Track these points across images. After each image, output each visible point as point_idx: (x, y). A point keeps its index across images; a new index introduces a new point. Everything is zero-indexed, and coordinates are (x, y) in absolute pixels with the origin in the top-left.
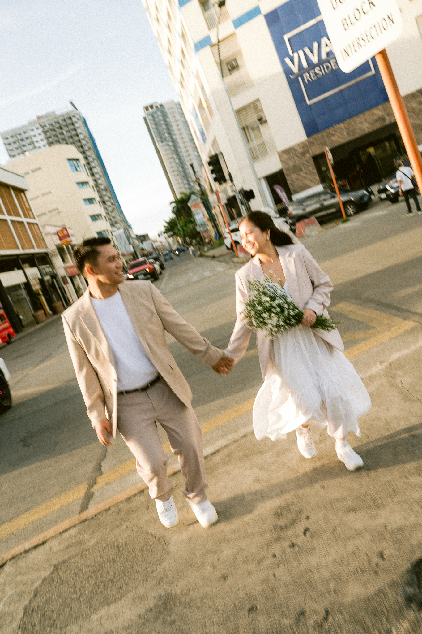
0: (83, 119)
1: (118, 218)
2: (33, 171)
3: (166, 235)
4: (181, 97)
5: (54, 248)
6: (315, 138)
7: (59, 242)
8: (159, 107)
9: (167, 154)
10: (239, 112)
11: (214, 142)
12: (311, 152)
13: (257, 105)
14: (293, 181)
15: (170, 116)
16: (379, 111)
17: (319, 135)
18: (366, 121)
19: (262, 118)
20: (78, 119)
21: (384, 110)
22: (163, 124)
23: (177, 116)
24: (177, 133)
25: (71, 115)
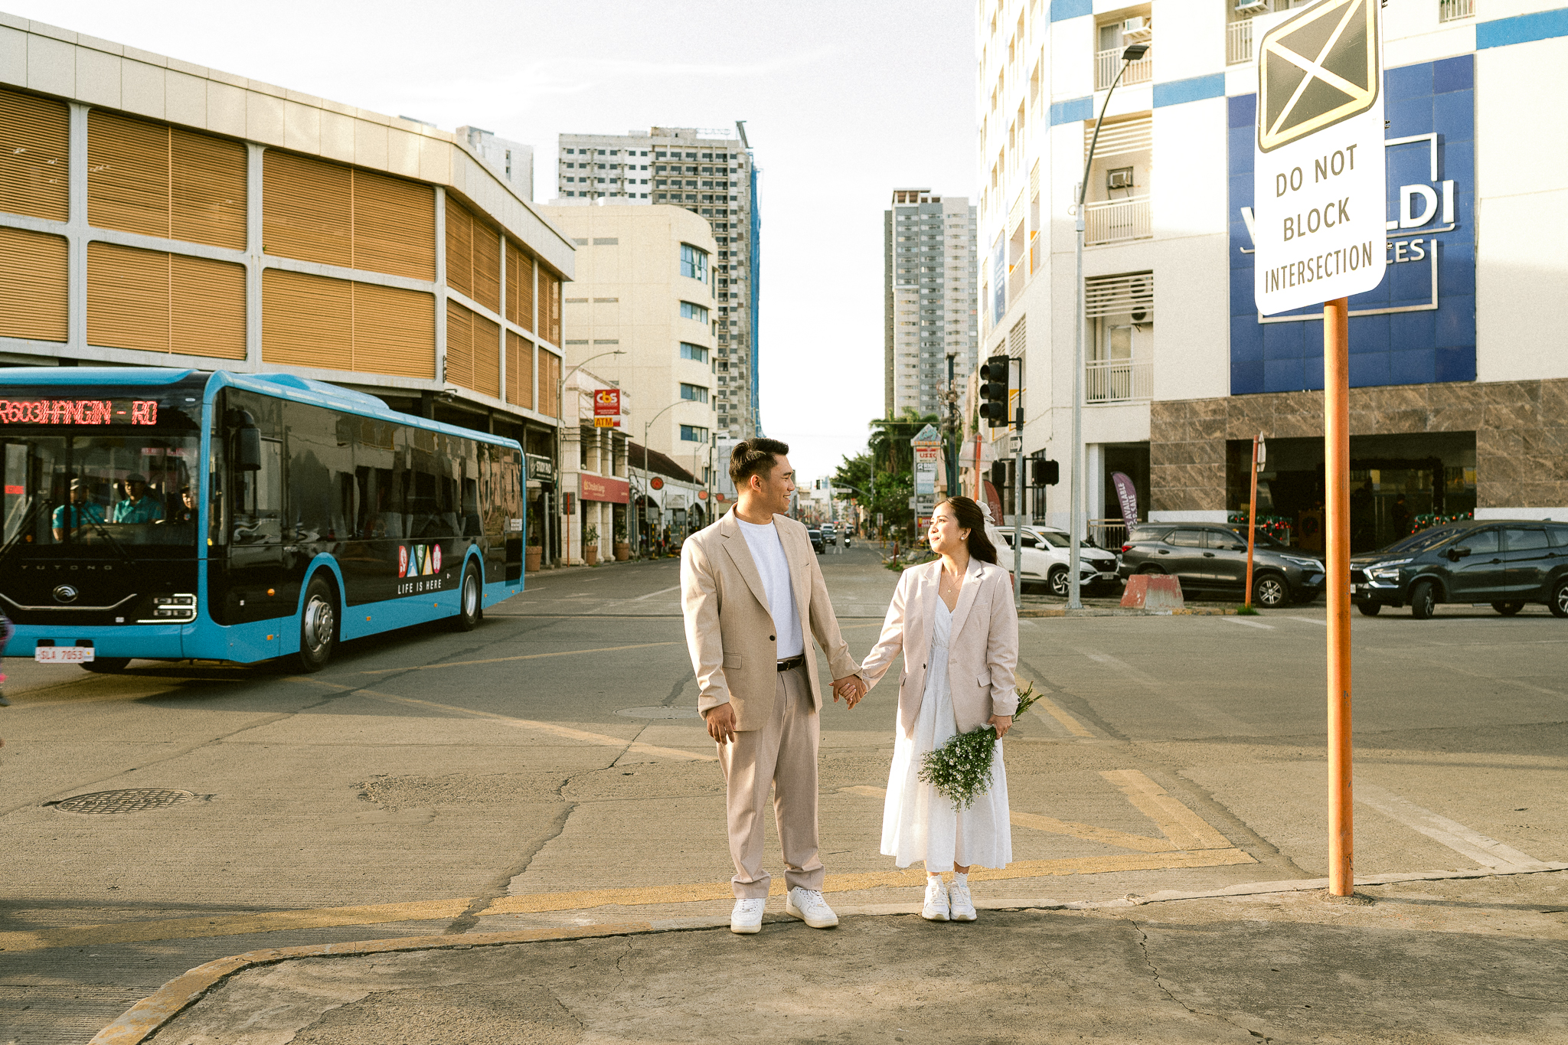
0: (750, 170)
1: (742, 412)
2: (598, 242)
3: (835, 491)
4: (984, 201)
5: (577, 424)
6: (1248, 402)
7: (591, 415)
8: (930, 201)
9: (908, 313)
10: (1098, 284)
11: (1018, 327)
12: (1228, 430)
13: (1143, 285)
14: (1164, 479)
15: (948, 232)
16: (1417, 396)
17: (1260, 398)
18: (1380, 407)
19: (1143, 315)
20: (741, 166)
21: (1431, 399)
22: (923, 243)
23: (962, 238)
24: (949, 274)
25: (728, 152)
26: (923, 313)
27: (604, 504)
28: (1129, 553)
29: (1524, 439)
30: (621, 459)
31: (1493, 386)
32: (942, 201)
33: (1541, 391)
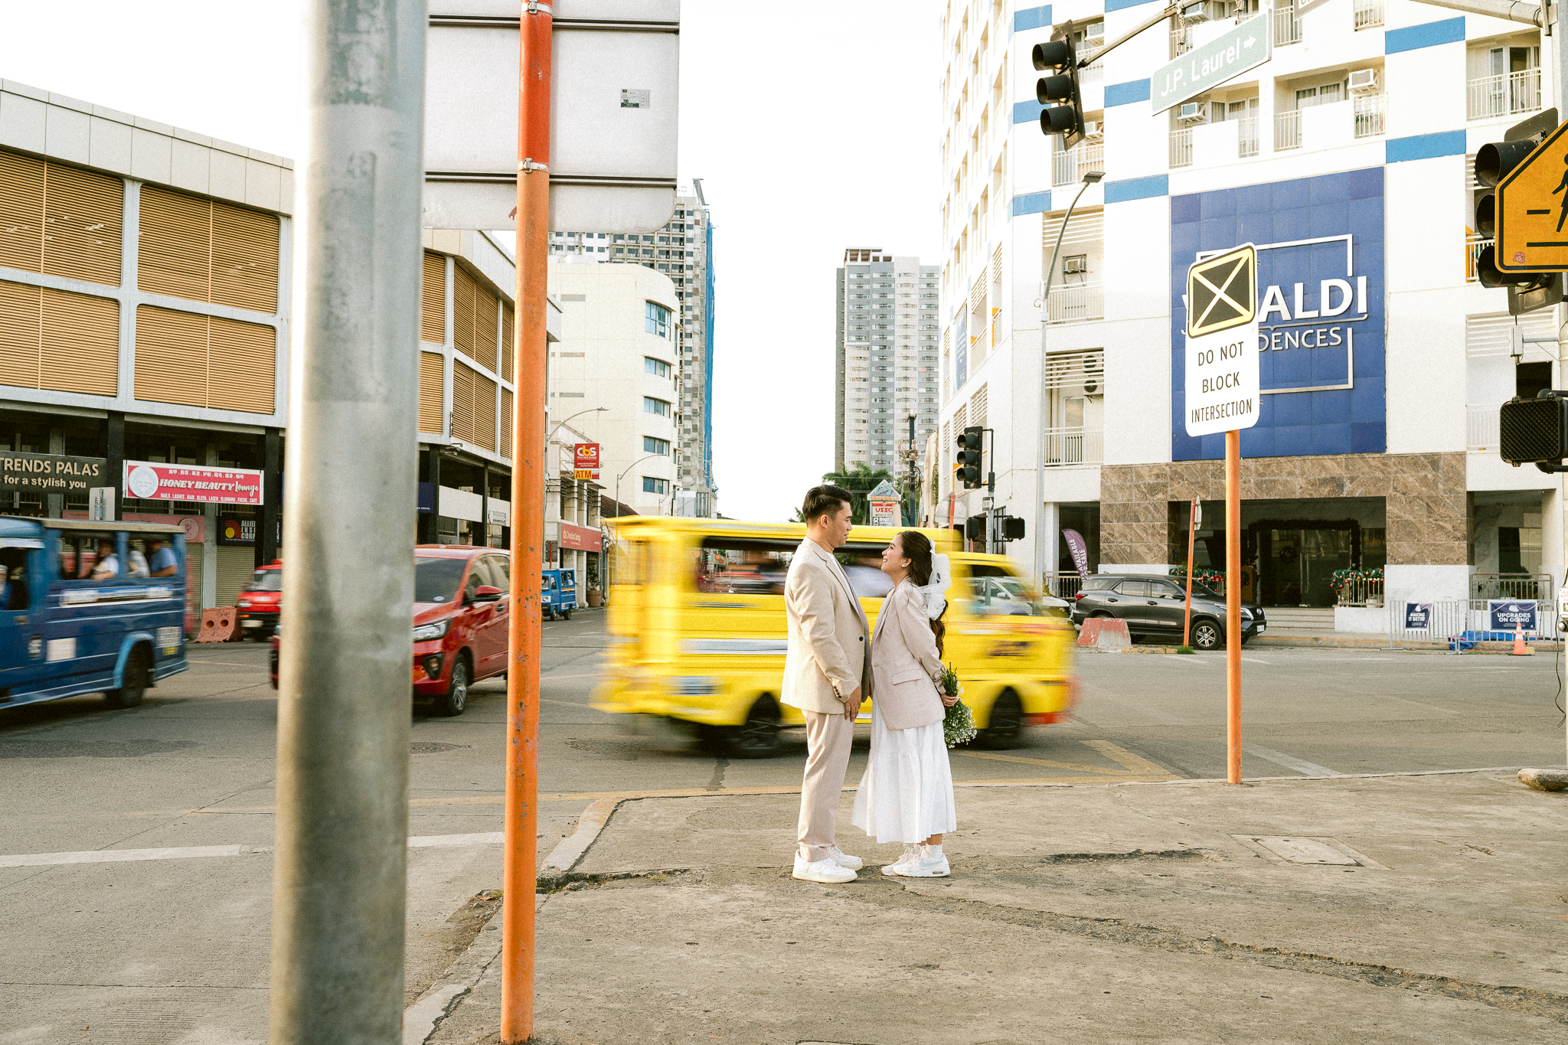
0: (706, 226)
1: (695, 464)
2: (566, 298)
4: (946, 270)
5: (558, 476)
6: (1187, 467)
7: (571, 468)
8: (881, 260)
9: (859, 369)
10: (1054, 359)
11: (980, 395)
12: (1170, 493)
13: (1095, 361)
14: (1113, 535)
15: (899, 290)
16: (1335, 465)
17: (1198, 463)
18: (1303, 474)
19: (1095, 388)
20: (697, 222)
21: (1347, 468)
22: (875, 302)
23: (913, 296)
24: (899, 331)
25: (685, 209)
26: (874, 370)
27: (580, 552)
28: (1082, 601)
29: (1427, 504)
30: (595, 510)
31: (1400, 457)
32: (893, 260)
33: (1441, 463)
